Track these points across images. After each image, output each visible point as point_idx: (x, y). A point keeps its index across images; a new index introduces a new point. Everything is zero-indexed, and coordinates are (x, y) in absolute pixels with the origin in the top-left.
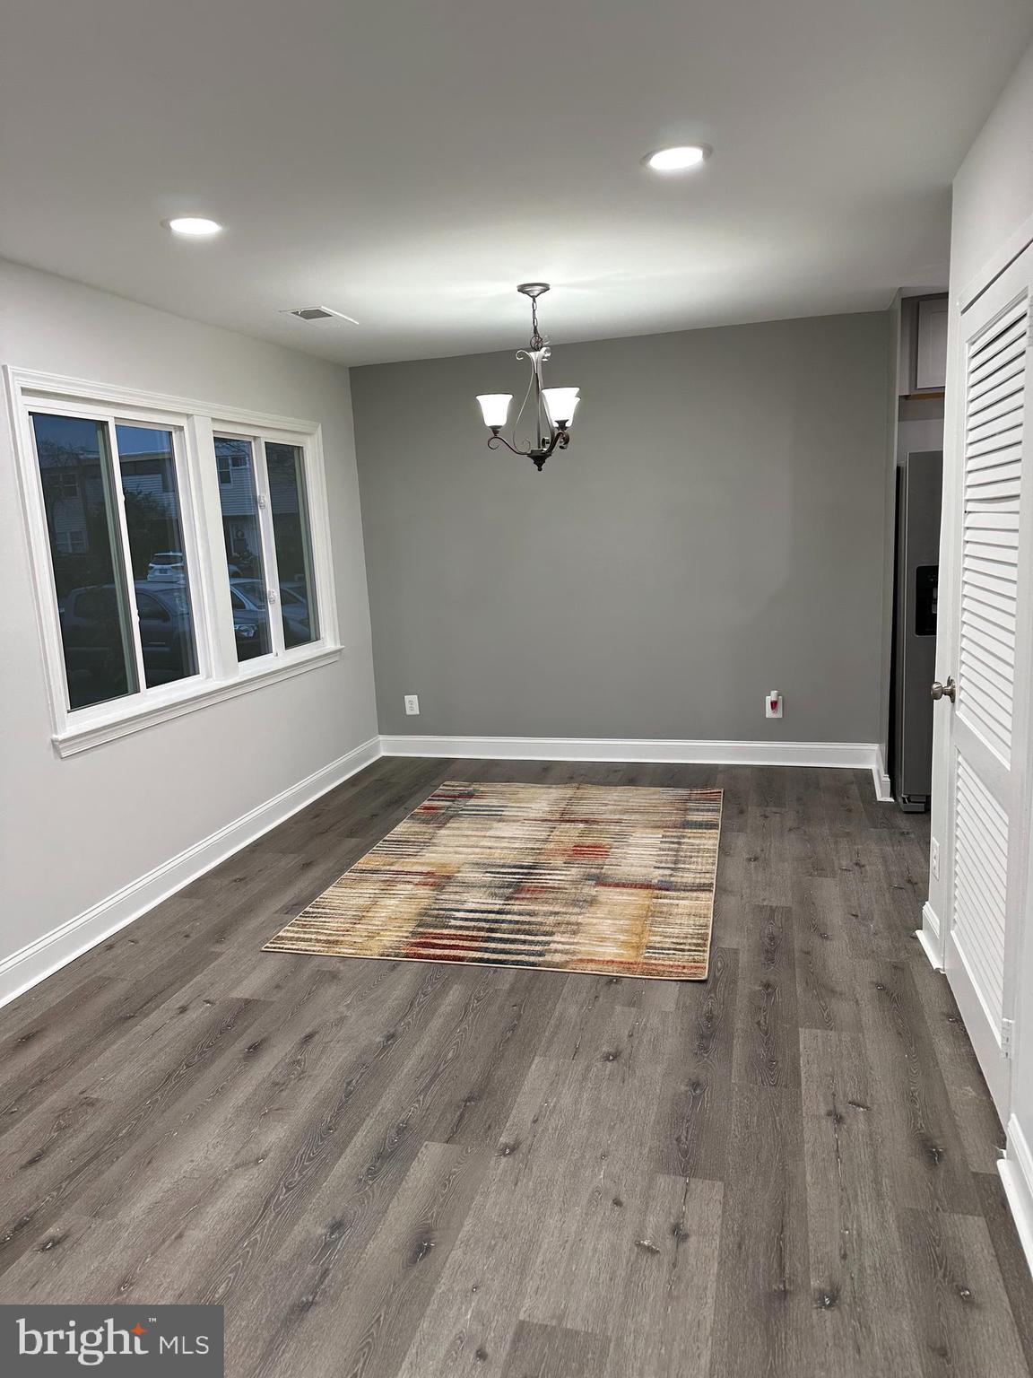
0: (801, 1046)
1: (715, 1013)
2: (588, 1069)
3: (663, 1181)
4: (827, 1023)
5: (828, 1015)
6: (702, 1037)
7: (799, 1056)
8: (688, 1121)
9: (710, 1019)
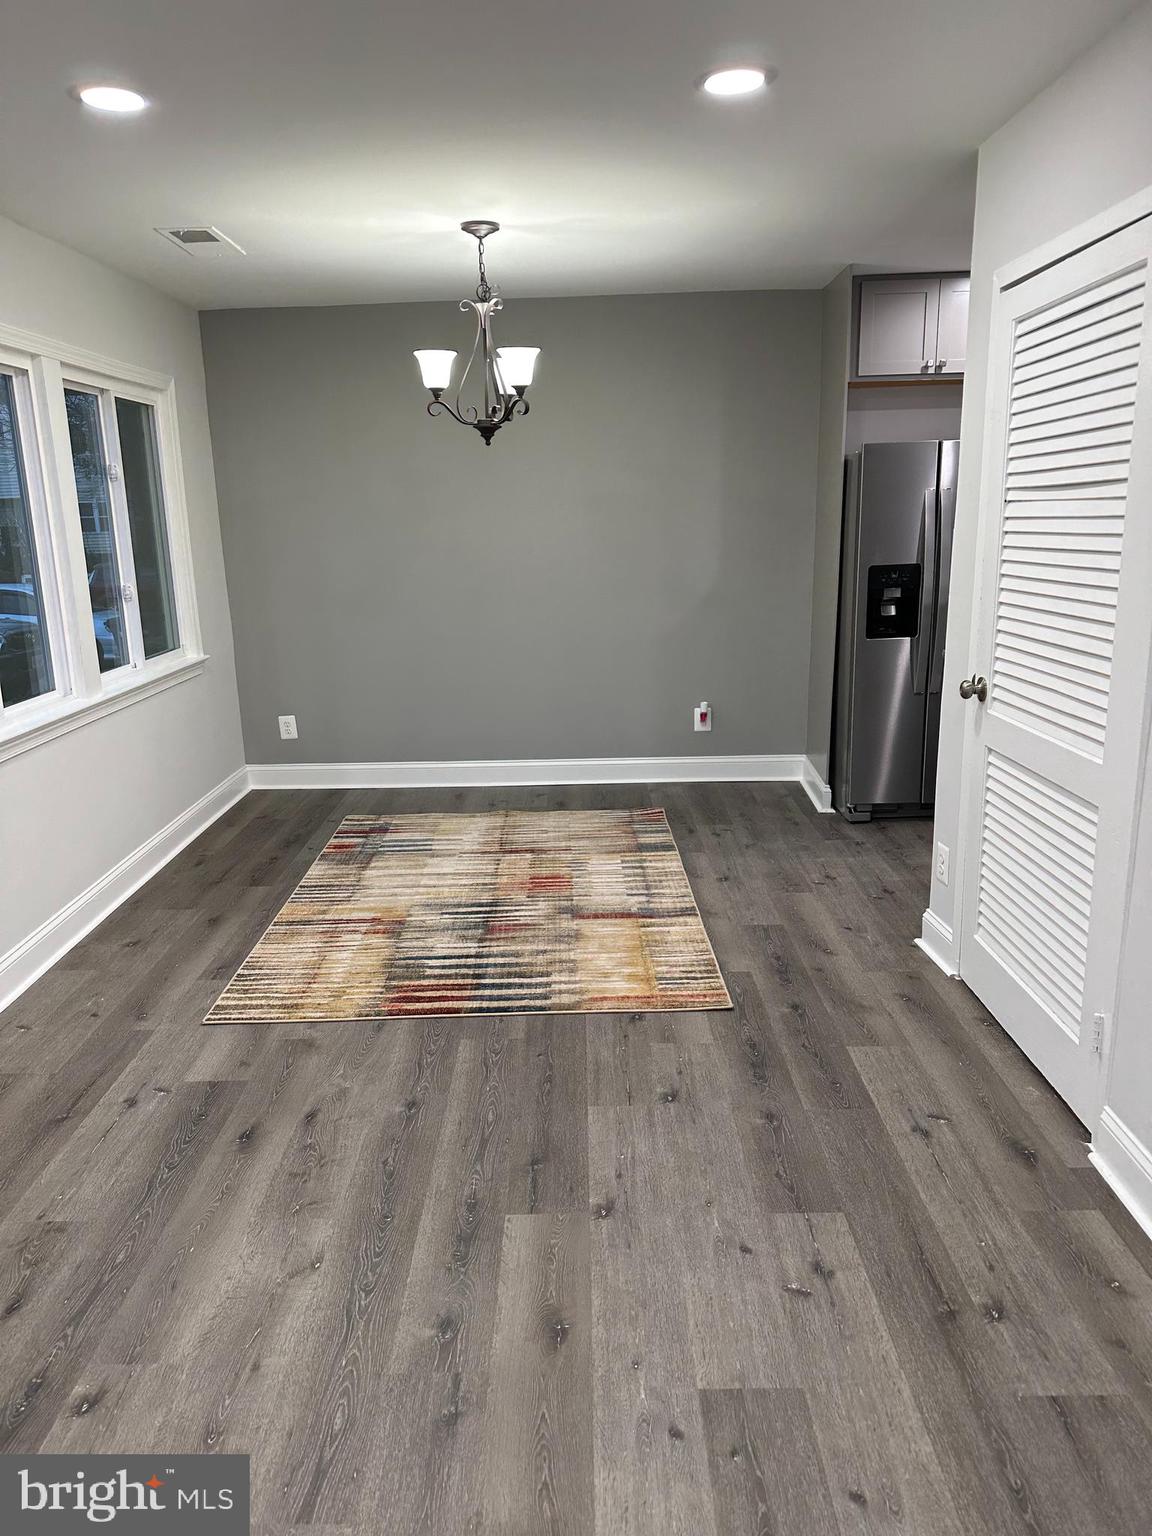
0: (856, 1065)
1: (756, 1039)
2: (650, 1113)
3: (782, 1221)
4: (872, 1039)
5: (869, 1031)
6: (753, 1065)
7: (859, 1075)
8: (779, 1156)
9: (753, 1046)
